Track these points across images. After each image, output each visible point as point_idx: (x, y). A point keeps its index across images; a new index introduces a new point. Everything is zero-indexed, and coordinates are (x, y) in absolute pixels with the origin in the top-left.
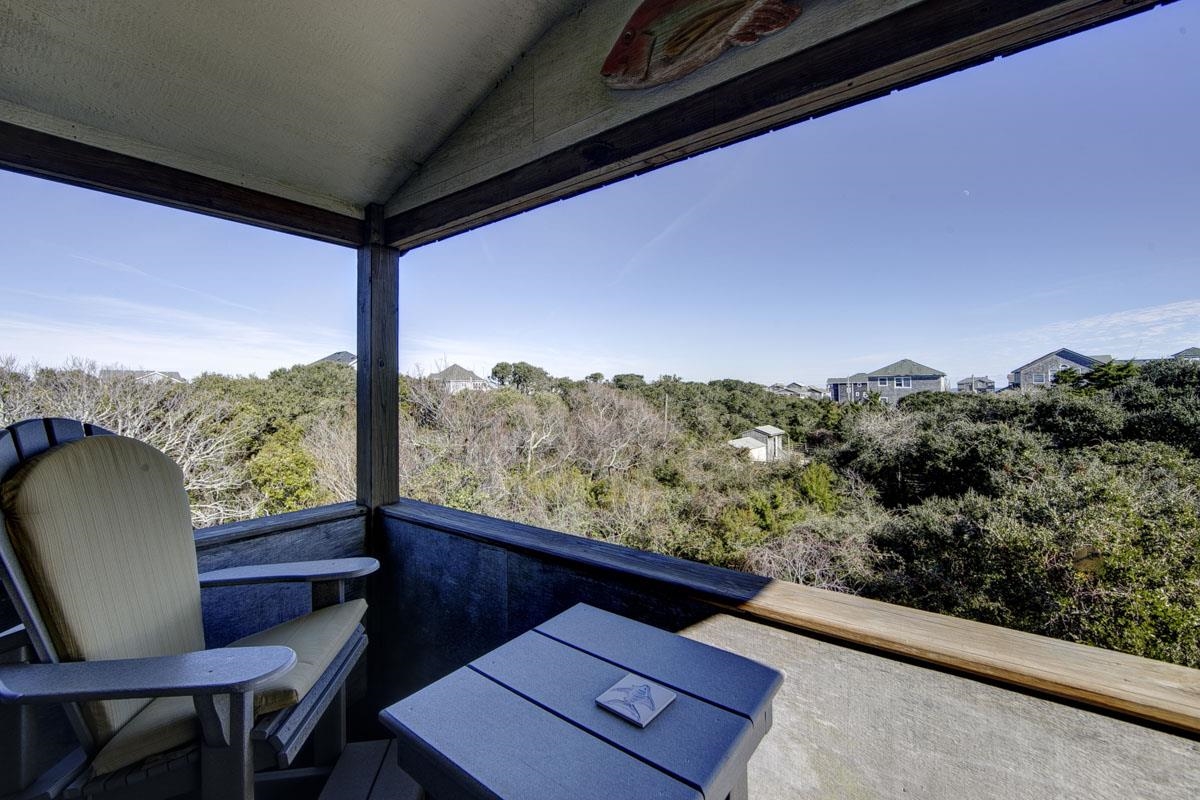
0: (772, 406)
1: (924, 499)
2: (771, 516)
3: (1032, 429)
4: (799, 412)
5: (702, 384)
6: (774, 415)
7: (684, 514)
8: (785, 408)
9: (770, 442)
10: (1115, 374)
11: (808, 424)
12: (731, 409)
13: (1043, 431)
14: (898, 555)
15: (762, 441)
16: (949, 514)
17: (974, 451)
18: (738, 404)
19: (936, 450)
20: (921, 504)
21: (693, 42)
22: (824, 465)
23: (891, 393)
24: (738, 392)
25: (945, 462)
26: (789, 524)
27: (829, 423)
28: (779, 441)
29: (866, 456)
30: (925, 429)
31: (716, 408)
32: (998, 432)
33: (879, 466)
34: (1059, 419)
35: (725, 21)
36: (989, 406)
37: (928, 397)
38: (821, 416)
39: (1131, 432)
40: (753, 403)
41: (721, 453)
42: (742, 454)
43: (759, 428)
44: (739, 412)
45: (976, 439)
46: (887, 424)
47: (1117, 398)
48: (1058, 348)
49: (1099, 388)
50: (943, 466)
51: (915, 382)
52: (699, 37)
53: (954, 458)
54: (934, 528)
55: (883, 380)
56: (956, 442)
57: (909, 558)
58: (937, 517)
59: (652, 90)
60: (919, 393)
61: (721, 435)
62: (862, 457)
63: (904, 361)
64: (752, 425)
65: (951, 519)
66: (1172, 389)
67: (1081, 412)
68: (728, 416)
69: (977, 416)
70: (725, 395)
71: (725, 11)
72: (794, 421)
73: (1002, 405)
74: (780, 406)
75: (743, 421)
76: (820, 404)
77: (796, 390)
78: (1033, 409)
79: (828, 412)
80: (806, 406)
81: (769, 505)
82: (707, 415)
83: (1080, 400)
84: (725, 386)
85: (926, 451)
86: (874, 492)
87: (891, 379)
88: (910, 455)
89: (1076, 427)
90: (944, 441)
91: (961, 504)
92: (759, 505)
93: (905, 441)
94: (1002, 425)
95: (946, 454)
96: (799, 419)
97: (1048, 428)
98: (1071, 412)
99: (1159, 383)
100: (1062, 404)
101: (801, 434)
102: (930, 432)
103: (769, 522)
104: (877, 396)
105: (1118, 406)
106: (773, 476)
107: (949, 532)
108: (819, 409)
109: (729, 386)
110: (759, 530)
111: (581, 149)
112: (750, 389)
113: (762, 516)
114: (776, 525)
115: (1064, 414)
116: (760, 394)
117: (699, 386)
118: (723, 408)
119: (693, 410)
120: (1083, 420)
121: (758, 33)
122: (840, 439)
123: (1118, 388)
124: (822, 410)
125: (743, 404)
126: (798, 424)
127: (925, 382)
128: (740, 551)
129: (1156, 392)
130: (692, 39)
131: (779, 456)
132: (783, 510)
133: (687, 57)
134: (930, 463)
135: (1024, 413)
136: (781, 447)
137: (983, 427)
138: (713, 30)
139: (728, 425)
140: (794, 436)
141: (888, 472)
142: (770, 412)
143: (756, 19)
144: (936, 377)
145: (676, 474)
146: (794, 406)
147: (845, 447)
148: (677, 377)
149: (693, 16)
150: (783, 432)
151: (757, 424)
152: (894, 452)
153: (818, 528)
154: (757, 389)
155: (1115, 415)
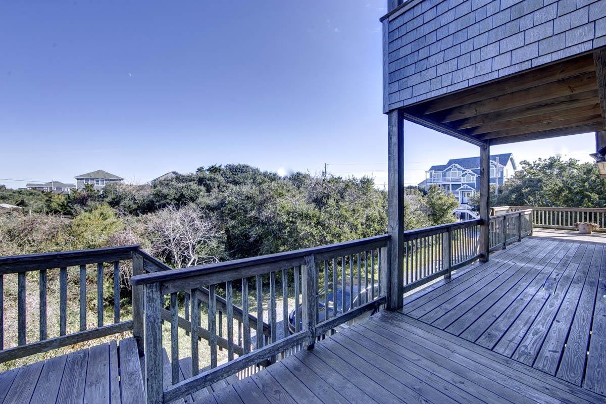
3: (200, 185)
17: (182, 193)
25: (171, 200)
47: (222, 175)
48: (172, 171)
89: (212, 184)
94: (191, 183)
95: (171, 196)
97: (205, 185)
98: (211, 179)
99: (230, 171)
120: (214, 182)
129: (231, 173)
155: (222, 180)
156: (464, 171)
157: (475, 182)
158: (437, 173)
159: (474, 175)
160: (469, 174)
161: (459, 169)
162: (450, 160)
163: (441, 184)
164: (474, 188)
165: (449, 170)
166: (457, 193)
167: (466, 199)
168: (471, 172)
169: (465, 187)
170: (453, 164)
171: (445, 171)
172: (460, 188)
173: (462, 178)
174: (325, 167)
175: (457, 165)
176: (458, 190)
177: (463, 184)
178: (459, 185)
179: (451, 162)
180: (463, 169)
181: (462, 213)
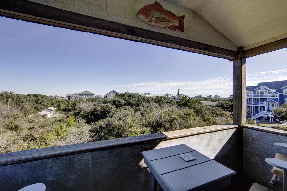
0: (52, 102)
1: (98, 120)
2: (60, 132)
3: (113, 105)
4: (60, 103)
5: (24, 95)
6: (52, 104)
7: (25, 138)
8: (56, 102)
9: (52, 112)
10: (123, 95)
11: (63, 106)
12: (37, 103)
13: (114, 105)
14: (96, 133)
15: (49, 112)
16: (104, 122)
17: (104, 109)
18: (40, 101)
19: (98, 110)
20: (98, 121)
21: (161, 22)
22: (72, 116)
23: (84, 98)
24: (40, 98)
25: (99, 112)
26: (66, 133)
27: (69, 106)
28: (55, 112)
29: (82, 113)
30: (95, 106)
31: (31, 103)
32: (108, 105)
33: (85, 115)
34: (116, 103)
35: (168, 23)
36: (106, 101)
37: (92, 99)
38: (66, 104)
39: (125, 105)
40: (45, 101)
41: (36, 117)
42: (44, 116)
43: (48, 108)
44: (40, 103)
45: (104, 107)
46: (87, 105)
47: (123, 99)
48: (113, 90)
49: (121, 97)
50: (99, 113)
51: (89, 96)
52: (162, 22)
53: (101, 111)
54: (102, 126)
55: (82, 95)
56: (101, 108)
57: (98, 133)
58: (103, 123)
59: (148, 25)
60: (90, 98)
61: (33, 111)
62: (81, 113)
63: (87, 91)
64: (45, 107)
65: (105, 123)
66: (129, 97)
67: (119, 101)
68: (36, 105)
69: (104, 103)
70: (35, 99)
71: (168, 21)
72: (59, 106)
73: (108, 100)
74: (54, 102)
75: (42, 106)
76: (66, 101)
77: (57, 97)
78: (113, 101)
79: (69, 103)
80: (62, 102)
81: (59, 129)
82: (27, 105)
83: (119, 99)
84: (34, 96)
85: (95, 110)
86: (85, 121)
87: (84, 95)
88: (92, 112)
89: (119, 104)
90: (99, 108)
91: (106, 120)
92: (56, 130)
93: (91, 109)
94: (109, 104)
95: (99, 110)
96: (60, 105)
97: (115, 104)
98: (118, 101)
99: (128, 97)
100: (117, 100)
101: (61, 109)
102: (96, 106)
103: (60, 134)
104: (81, 99)
105: (124, 100)
106: (55, 121)
107: (105, 126)
108: (66, 102)
109: (36, 96)
110: (57, 136)
111: (125, 27)
112: (44, 97)
113: (57, 132)
114: (62, 134)
115: (117, 102)
116: (48, 98)
117: (23, 96)
118: (34, 103)
119: (21, 104)
120: (120, 103)
121: (171, 29)
122: (75, 109)
123: (123, 97)
124: (67, 102)
125: (42, 101)
126: (60, 106)
127: (91, 96)
128: (52, 144)
129: (128, 98)
130: (161, 21)
131: (55, 116)
132: (63, 130)
133: (160, 24)
134: (96, 113)
135: (111, 102)
136: (55, 113)
137: (105, 105)
138: (165, 23)
139: (36, 108)
140: (59, 109)
141: (87, 116)
142: (51, 103)
143: (171, 26)
144: (93, 95)
145: (17, 126)
146: (59, 102)
147: (77, 111)
148: (12, 92)
149: (162, 17)
150: (56, 109)
151: (47, 107)
152: (88, 111)
153: (76, 132)
154: (47, 97)
155: (123, 102)
156: (269, 90)
157: (278, 97)
158: (249, 91)
159: (277, 93)
160: (273, 92)
161: (265, 89)
162: (259, 83)
163: (252, 98)
164: (277, 101)
165: (259, 89)
166: (265, 104)
167: (271, 108)
168: (276, 91)
169: (270, 101)
170: (261, 86)
171: (255, 90)
172: (266, 101)
173: (268, 95)
174: (178, 91)
175: (264, 86)
176: (264, 102)
177: (269, 99)
178: (266, 99)
179: (260, 84)
180: (269, 89)
181: (267, 117)
